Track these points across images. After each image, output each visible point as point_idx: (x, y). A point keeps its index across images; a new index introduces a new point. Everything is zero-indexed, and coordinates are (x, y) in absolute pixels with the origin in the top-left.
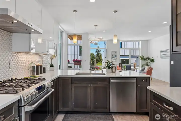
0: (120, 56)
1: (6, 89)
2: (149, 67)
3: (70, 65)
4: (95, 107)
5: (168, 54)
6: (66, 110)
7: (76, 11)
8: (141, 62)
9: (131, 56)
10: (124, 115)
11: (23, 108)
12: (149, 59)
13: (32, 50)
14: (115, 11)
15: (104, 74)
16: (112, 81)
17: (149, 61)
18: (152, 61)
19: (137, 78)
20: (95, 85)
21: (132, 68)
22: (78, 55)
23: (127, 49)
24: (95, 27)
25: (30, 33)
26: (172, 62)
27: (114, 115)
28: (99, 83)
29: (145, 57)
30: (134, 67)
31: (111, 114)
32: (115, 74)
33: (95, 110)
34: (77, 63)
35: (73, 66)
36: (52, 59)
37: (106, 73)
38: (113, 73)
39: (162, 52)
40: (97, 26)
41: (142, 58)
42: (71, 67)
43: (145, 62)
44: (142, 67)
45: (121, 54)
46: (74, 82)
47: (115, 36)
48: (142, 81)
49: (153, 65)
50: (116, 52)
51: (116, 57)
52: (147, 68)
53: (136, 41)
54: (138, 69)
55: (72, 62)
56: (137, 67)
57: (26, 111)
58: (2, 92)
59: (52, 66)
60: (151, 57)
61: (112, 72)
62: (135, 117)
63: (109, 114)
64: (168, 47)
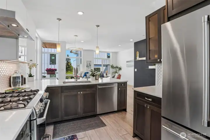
0: (94, 65)
1: (6, 104)
2: (118, 74)
3: (43, 75)
4: (84, 112)
5: (133, 63)
6: (54, 120)
7: (61, 20)
8: (111, 70)
9: (103, 65)
10: (108, 115)
11: (35, 121)
12: (117, 68)
13: (19, 58)
14: (98, 26)
15: (90, 82)
16: (99, 87)
17: (118, 69)
18: (120, 69)
19: (118, 83)
20: (84, 92)
21: (105, 75)
22: (49, 64)
23: (99, 59)
24: (75, 37)
25: (17, 39)
26: (136, 70)
27: (101, 116)
28: (87, 90)
29: (115, 66)
30: (106, 75)
31: (98, 116)
32: (99, 82)
33: (84, 115)
34: (50, 72)
35: (46, 75)
36: (30, 68)
37: (91, 81)
38: (97, 81)
39: (127, 62)
40: (77, 36)
41: (112, 67)
42: (45, 77)
43: (114, 70)
44: (112, 74)
45: (94, 64)
46: (64, 91)
47: (97, 47)
48: (122, 85)
49: (121, 72)
50: (90, 61)
51: (91, 66)
52: (117, 75)
53: (105, 52)
54: (109, 76)
55: (45, 71)
56: (108, 74)
57: (38, 124)
58: (2, 108)
59: (30, 76)
60: (119, 66)
61: (96, 79)
62: (116, 114)
63: (96, 117)
64: (133, 58)
